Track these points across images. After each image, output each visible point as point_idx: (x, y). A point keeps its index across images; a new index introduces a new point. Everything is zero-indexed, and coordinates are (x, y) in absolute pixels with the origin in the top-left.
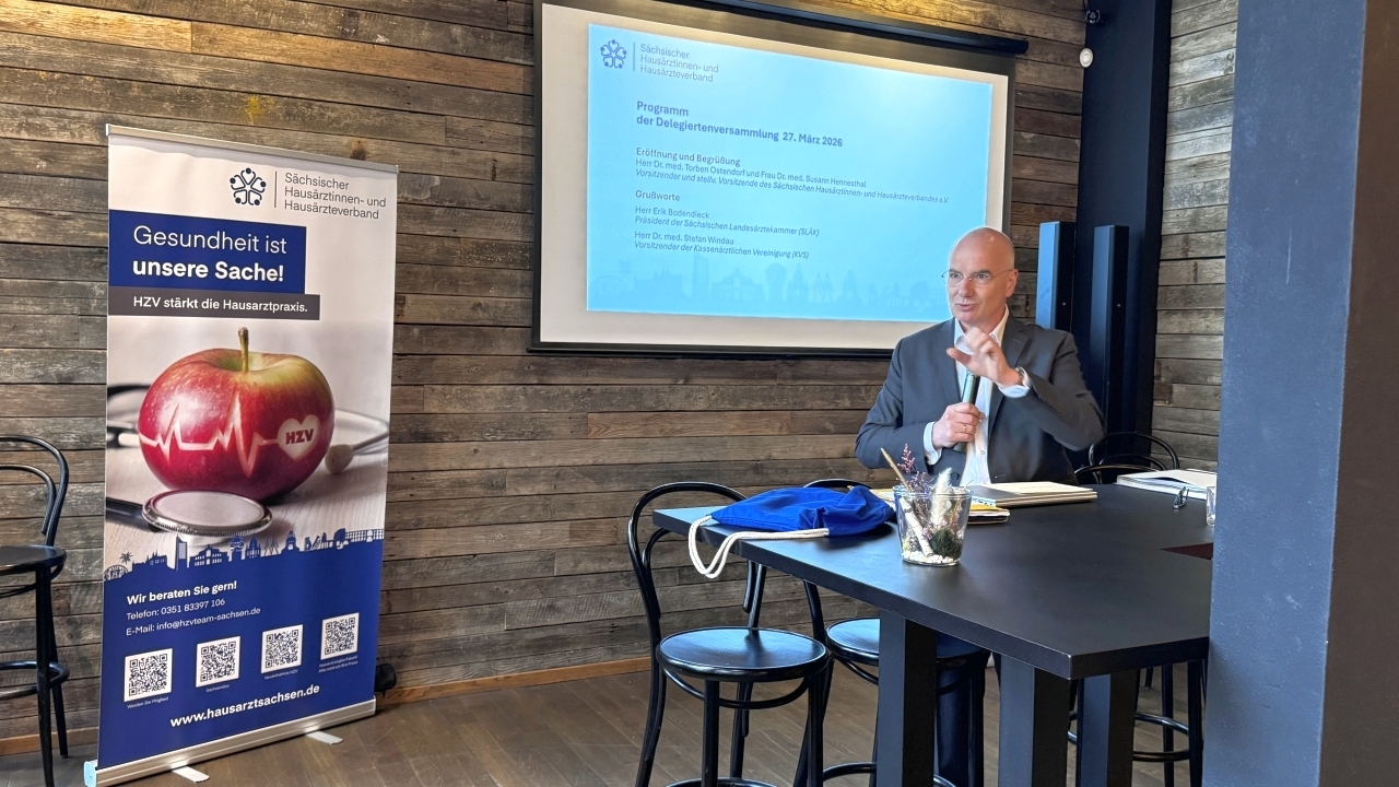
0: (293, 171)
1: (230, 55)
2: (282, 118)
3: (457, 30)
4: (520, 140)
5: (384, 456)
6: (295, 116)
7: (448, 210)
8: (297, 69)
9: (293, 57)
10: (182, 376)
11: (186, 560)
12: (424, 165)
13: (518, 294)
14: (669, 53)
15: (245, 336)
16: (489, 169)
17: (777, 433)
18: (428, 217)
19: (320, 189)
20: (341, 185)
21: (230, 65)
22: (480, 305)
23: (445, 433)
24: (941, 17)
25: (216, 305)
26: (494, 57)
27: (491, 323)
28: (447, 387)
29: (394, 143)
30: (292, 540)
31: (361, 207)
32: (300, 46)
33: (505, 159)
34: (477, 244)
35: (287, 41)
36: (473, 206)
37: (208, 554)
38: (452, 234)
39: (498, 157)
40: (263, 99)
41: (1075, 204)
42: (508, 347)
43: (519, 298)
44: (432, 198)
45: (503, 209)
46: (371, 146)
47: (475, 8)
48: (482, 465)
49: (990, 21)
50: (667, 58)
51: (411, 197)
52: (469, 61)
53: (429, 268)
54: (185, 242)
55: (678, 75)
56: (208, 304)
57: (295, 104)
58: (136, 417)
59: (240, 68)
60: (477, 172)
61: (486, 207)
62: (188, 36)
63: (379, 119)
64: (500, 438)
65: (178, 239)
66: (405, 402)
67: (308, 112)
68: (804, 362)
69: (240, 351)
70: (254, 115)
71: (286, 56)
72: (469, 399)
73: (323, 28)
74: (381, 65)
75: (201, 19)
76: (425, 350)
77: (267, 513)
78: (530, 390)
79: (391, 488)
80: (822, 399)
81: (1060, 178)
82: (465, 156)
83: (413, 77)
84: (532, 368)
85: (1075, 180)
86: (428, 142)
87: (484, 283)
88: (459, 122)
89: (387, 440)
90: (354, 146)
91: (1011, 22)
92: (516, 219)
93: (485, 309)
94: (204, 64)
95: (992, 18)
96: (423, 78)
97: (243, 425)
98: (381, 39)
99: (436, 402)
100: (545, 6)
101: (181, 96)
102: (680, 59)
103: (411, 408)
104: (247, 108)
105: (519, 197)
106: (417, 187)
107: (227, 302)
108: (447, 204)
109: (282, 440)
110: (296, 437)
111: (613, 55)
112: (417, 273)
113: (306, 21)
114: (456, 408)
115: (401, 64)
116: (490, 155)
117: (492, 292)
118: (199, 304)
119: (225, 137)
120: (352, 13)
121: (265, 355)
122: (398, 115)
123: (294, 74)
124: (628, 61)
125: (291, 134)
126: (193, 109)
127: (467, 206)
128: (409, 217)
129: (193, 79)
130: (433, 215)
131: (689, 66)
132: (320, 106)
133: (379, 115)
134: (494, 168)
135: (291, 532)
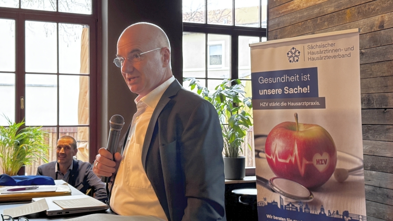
0: (310, 44)
2: (357, 16)
6: (360, 13)
10: (277, 132)
11: (283, 206)
15: (296, 116)
19: (322, 49)
20: (332, 45)
25: (285, 104)
30: (322, 209)
31: (341, 53)
37: (291, 206)
54: (274, 81)
56: (283, 104)
58: (264, 147)
65: (272, 80)
67: (365, 9)
69: (295, 123)
77: (311, 194)
89: (363, 169)
90: (380, 20)
97: (299, 154)
107: (289, 103)
109: (315, 163)
110: (320, 162)
118: (280, 104)
121: (304, 124)
125: (359, 22)
135: (322, 206)
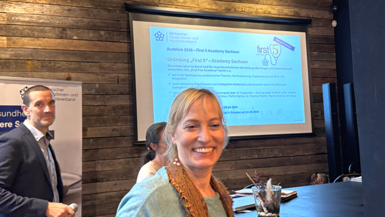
1: (21, 47)
2: (40, 68)
3: (102, 33)
4: (127, 68)
5: (80, 189)
6: (45, 67)
7: (102, 96)
8: (45, 50)
9: (44, 46)
12: (92, 80)
13: (129, 124)
14: (180, 34)
16: (116, 80)
17: (230, 169)
18: (94, 99)
20: (61, 90)
21: (21, 51)
22: (115, 129)
23: (104, 178)
24: (278, 13)
26: (116, 41)
27: (119, 135)
28: (104, 161)
29: (81, 74)
31: (69, 97)
32: (46, 42)
33: (122, 76)
34: (113, 107)
35: (41, 41)
36: (111, 93)
38: (104, 104)
39: (120, 75)
40: (33, 62)
41: (336, 76)
42: (126, 144)
43: (129, 126)
44: (96, 92)
45: (122, 94)
46: (73, 75)
47: (109, 24)
48: (118, 189)
49: (296, 14)
50: (179, 36)
51: (88, 92)
52: (108, 43)
53: (95, 117)
54: (4, 115)
55: (183, 41)
57: (45, 62)
59: (24, 51)
60: (112, 81)
61: (116, 93)
62: (6, 42)
63: (75, 66)
64: (124, 179)
66: (88, 167)
67: (50, 65)
68: (238, 142)
70: (30, 67)
71: (41, 46)
72: (112, 164)
73: (54, 35)
74: (76, 46)
75: (10, 35)
76: (95, 147)
78: (135, 159)
79: (84, 201)
80: (247, 155)
81: (329, 67)
82: (107, 76)
83: (87, 50)
84: (136, 151)
85: (334, 67)
86: (93, 72)
87: (116, 121)
88: (105, 64)
89: (81, 182)
90: (67, 76)
91: (304, 13)
92: (127, 97)
93: (117, 130)
94: (12, 51)
95: (297, 12)
96: (91, 50)
98: (75, 38)
99: (100, 167)
100: (134, 22)
101: (3, 63)
102: (183, 36)
103: (90, 169)
104: (27, 65)
105: (128, 89)
106: (90, 88)
108: (101, 93)
111: (159, 37)
112: (91, 120)
113: (48, 33)
114: (108, 169)
115: (83, 46)
116: (116, 75)
117: (119, 124)
119: (20, 76)
120: (64, 29)
122: (82, 64)
123: (44, 52)
124: (165, 38)
125: (43, 73)
126: (8, 67)
127: (109, 94)
128: (87, 100)
129: (8, 56)
130: (96, 98)
131: (187, 38)
132: (54, 63)
133: (75, 64)
134: (118, 79)
